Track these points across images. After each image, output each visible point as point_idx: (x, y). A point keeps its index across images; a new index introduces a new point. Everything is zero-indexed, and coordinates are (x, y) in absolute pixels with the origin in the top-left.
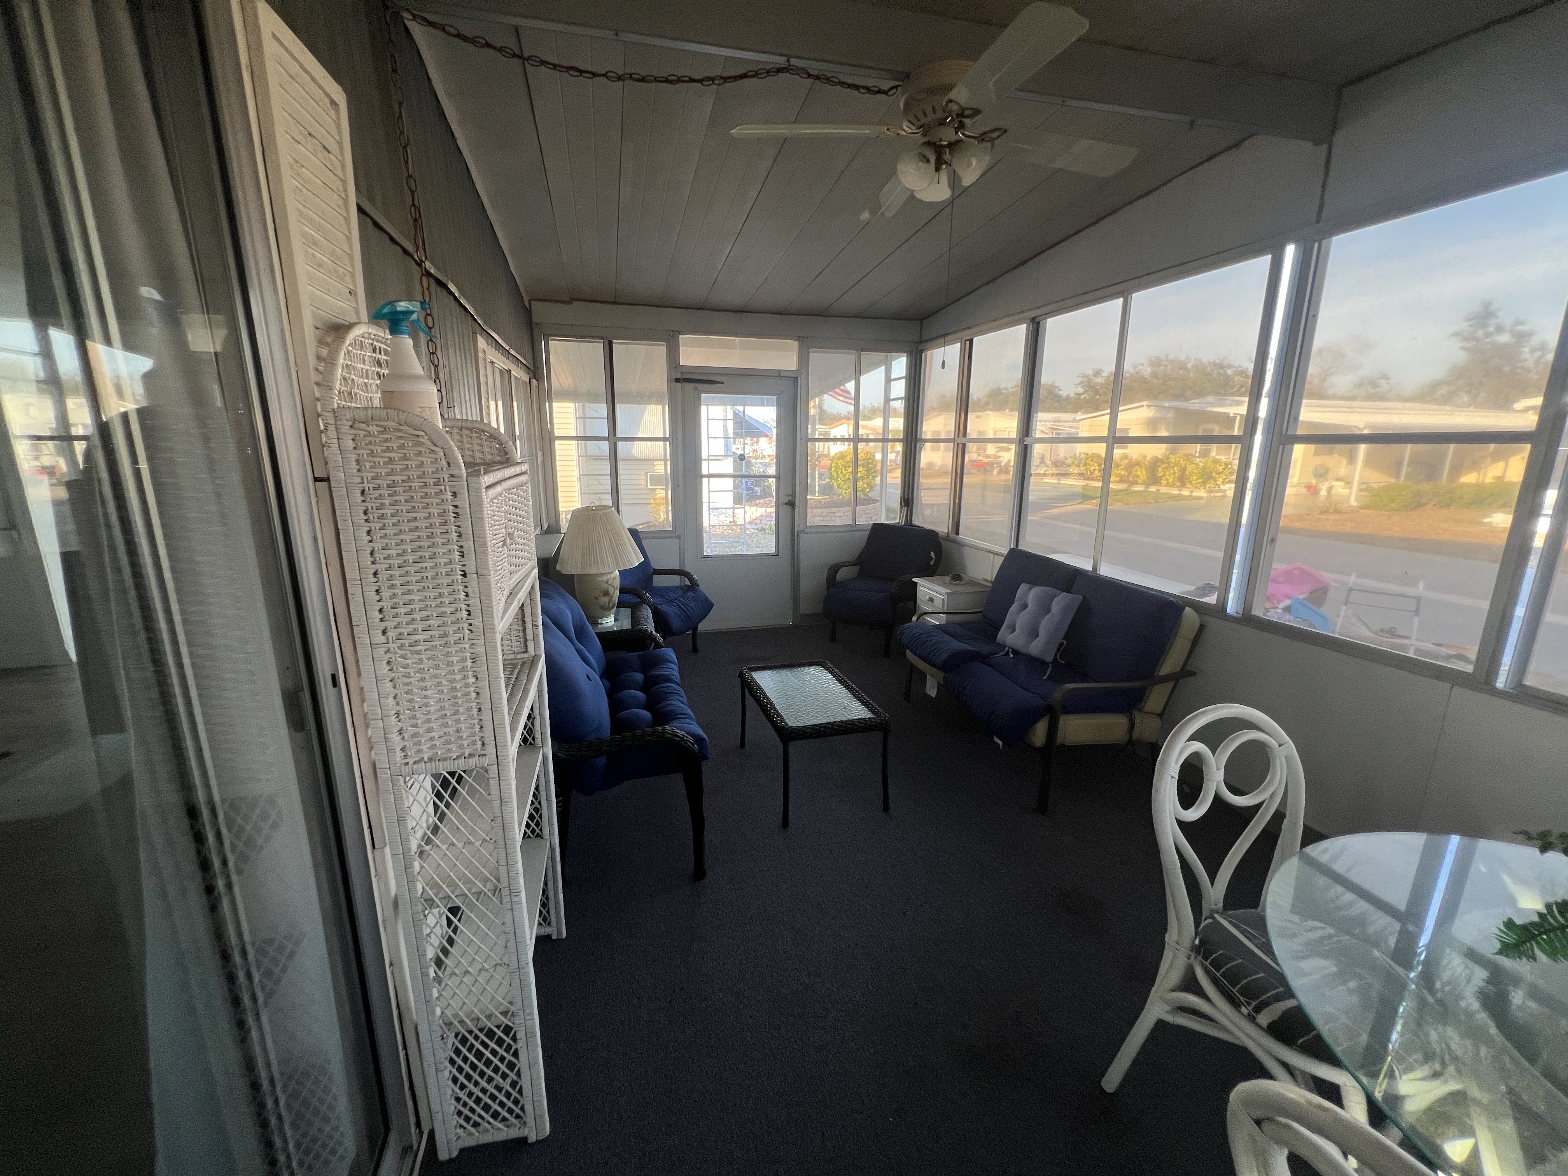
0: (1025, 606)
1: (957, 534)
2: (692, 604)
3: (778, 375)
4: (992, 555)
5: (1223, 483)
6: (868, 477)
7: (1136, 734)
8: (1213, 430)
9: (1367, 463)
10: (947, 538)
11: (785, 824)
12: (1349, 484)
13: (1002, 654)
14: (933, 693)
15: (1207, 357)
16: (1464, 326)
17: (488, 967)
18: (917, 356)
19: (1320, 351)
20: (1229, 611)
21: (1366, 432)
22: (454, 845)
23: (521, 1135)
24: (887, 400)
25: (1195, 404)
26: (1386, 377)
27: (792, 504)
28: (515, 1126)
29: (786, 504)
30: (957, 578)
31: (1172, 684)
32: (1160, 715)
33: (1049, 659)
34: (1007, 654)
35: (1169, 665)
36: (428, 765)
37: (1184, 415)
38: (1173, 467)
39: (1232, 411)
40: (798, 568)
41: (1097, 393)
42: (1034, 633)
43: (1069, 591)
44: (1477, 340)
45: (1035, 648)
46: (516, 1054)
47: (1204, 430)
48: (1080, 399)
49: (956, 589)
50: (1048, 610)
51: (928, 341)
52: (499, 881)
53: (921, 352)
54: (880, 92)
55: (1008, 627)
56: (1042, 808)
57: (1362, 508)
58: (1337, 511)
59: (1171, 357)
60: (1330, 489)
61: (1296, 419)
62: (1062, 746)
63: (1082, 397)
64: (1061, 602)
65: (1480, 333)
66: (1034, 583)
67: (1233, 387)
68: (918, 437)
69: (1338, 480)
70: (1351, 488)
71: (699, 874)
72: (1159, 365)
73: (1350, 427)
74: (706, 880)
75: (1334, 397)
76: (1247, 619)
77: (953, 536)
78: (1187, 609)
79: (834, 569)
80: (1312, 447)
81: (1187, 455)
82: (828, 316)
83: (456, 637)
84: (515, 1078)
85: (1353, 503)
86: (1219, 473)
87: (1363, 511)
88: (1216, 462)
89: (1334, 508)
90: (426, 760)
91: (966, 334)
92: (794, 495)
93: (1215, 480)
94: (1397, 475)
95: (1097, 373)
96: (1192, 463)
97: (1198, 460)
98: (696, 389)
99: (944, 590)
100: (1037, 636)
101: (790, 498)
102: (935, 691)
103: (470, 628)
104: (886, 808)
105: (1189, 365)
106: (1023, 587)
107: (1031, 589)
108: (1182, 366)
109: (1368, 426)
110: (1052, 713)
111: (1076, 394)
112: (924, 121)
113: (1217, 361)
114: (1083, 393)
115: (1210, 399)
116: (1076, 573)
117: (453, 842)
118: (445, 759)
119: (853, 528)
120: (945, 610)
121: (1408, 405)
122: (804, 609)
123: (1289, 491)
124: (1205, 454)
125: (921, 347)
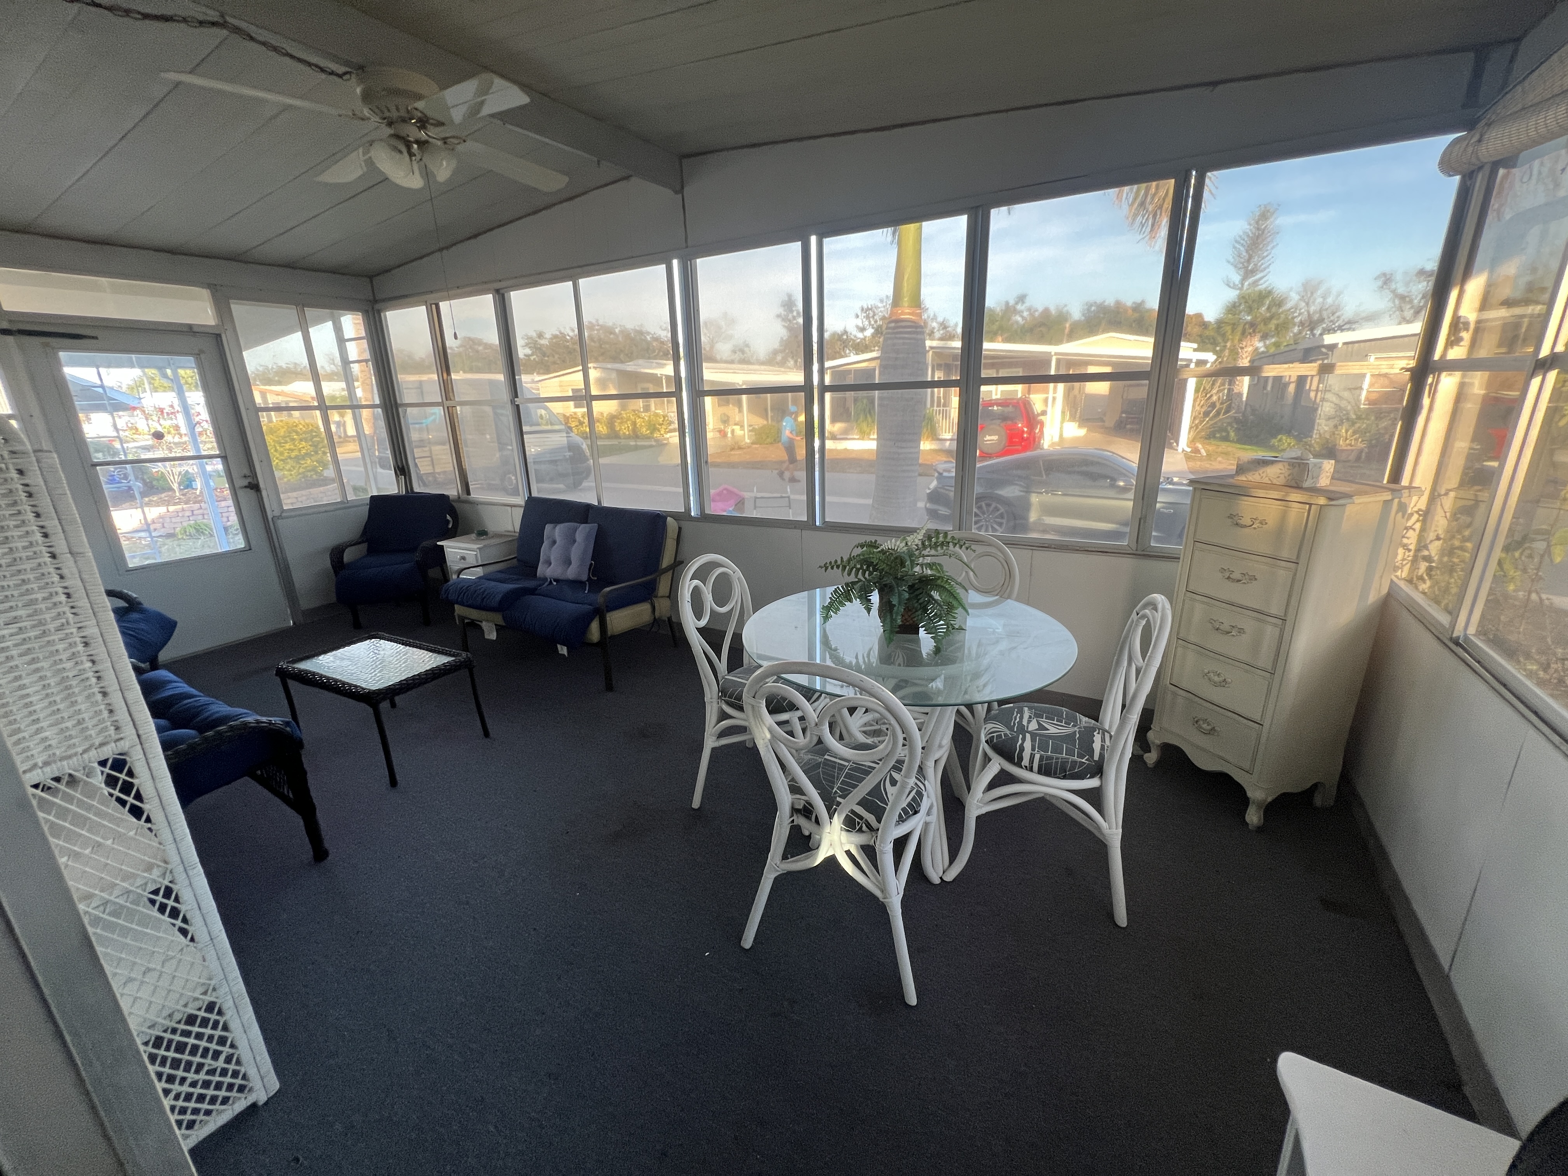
0: (554, 542)
1: (468, 493)
2: (142, 626)
3: (190, 330)
4: (509, 508)
5: (666, 433)
6: (316, 453)
7: (657, 614)
8: (648, 389)
9: (750, 410)
10: (459, 500)
11: (393, 783)
12: (742, 427)
13: (546, 584)
14: (493, 636)
15: (630, 325)
16: (781, 311)
17: (173, 954)
18: (375, 318)
19: (706, 323)
20: (693, 514)
21: (744, 387)
22: (99, 845)
23: (249, 1104)
24: (346, 362)
25: (630, 367)
26: (747, 346)
27: (254, 487)
28: (240, 1098)
29: (246, 487)
30: (483, 533)
31: (670, 573)
32: (669, 597)
33: (584, 577)
34: (551, 582)
35: (667, 560)
36: (45, 770)
37: (624, 375)
38: (626, 422)
39: (659, 372)
40: (285, 560)
41: (544, 355)
42: (568, 562)
43: (586, 523)
44: (790, 321)
45: (571, 573)
46: (225, 1028)
47: (642, 389)
48: (529, 360)
49: (487, 542)
50: (575, 541)
51: (384, 300)
52: (166, 862)
53: (379, 312)
54: (332, 73)
55: (543, 563)
56: (610, 688)
57: (753, 443)
58: (740, 448)
59: (601, 322)
60: (733, 431)
61: (702, 379)
62: (613, 637)
63: (532, 358)
64: (583, 532)
65: (790, 316)
66: (556, 521)
67: (654, 351)
68: (399, 401)
69: (736, 424)
70: (744, 430)
71: (320, 854)
72: (594, 330)
73: (734, 383)
74: (330, 858)
75: (722, 361)
76: (705, 518)
77: (464, 497)
78: (669, 518)
79: (337, 553)
80: (716, 398)
81: (634, 411)
82: (246, 262)
83: (58, 623)
84: (231, 1051)
85: (748, 441)
86: (661, 425)
87: (754, 446)
88: (657, 415)
89: (737, 446)
90: (40, 764)
91: (431, 298)
92: (254, 474)
93: (659, 431)
94: (767, 419)
95: (540, 335)
96: (639, 417)
97: (643, 414)
98: (46, 345)
99: (475, 546)
100: (570, 563)
101: (249, 480)
102: (495, 634)
103: (74, 611)
104: (486, 734)
105: (617, 331)
106: (548, 528)
107: (554, 528)
108: (610, 331)
109: (744, 383)
110: (600, 613)
111: (525, 355)
112: (387, 114)
113: (637, 328)
114: (532, 355)
115: (641, 362)
116: (588, 507)
117: (97, 842)
118: (70, 757)
119: (344, 505)
120: (480, 563)
121: (763, 367)
122: (306, 603)
123: (710, 435)
124: (647, 409)
125: (377, 306)
